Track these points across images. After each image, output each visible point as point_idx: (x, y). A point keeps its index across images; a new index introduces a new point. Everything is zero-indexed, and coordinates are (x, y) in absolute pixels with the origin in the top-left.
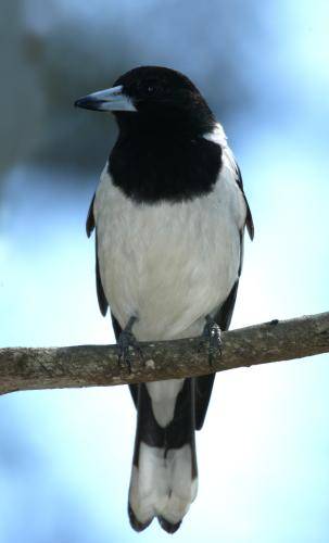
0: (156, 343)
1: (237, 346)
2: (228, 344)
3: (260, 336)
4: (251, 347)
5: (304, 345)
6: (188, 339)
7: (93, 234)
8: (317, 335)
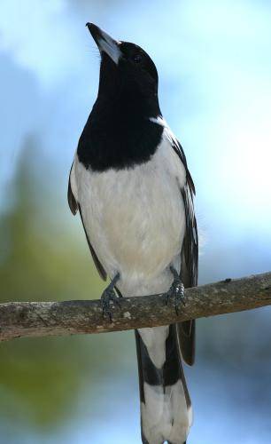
0: (132, 298)
1: (197, 300)
2: (190, 298)
3: (216, 291)
4: (209, 301)
5: (252, 299)
6: (158, 295)
7: (78, 212)
8: (262, 290)
